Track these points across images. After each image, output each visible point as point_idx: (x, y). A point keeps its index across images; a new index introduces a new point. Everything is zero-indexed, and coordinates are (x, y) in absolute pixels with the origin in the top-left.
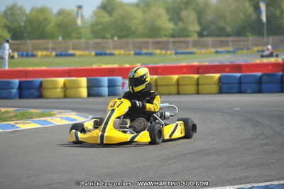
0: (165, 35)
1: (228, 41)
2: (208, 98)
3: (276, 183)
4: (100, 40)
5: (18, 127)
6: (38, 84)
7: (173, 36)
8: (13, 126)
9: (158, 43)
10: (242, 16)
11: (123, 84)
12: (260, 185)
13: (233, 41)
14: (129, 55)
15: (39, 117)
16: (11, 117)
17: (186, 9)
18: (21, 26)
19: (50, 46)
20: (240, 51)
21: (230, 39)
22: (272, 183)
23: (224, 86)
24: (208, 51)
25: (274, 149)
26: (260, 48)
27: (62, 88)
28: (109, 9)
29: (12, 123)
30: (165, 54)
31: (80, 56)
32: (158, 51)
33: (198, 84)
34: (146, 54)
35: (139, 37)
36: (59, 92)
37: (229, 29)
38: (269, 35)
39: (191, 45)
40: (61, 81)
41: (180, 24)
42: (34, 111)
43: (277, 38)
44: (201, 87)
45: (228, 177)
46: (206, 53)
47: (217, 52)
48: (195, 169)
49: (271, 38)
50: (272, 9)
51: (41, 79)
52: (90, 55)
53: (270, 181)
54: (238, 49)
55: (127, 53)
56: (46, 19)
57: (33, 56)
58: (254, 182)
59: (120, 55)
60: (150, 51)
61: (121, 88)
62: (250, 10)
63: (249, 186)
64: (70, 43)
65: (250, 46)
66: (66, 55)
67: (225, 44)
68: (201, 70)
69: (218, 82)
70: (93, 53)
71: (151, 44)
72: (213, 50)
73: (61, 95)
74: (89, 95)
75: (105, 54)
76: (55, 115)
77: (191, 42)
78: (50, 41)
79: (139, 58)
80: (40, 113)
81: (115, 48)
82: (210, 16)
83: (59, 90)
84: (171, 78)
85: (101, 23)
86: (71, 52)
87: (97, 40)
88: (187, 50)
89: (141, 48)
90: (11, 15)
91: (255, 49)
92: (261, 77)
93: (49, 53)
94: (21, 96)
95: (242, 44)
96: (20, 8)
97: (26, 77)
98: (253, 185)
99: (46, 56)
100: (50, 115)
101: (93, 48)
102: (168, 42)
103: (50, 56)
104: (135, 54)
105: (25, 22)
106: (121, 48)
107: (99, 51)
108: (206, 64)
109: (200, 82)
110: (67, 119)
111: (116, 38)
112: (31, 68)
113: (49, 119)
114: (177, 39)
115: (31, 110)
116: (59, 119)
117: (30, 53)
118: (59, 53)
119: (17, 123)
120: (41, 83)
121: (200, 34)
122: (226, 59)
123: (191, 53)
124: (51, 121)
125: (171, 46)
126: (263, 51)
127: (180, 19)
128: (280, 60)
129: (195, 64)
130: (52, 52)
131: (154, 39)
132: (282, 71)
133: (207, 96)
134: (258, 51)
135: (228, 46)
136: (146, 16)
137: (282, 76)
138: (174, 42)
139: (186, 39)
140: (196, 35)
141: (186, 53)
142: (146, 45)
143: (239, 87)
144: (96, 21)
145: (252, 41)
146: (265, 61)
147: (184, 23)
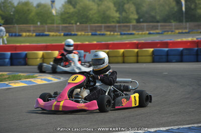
0: (113, 22)
1: (158, 26)
2: (144, 65)
3: (196, 125)
4: (67, 25)
5: (10, 86)
6: (24, 55)
7: (119, 22)
8: (7, 85)
9: (108, 27)
10: (167, 8)
11: (85, 56)
13: (161, 26)
14: (88, 35)
15: (26, 79)
16: (5, 79)
17: (128, 3)
18: (11, 15)
19: (32, 29)
20: (166, 33)
21: (159, 24)
22: (193, 125)
23: (156, 57)
24: (144, 33)
26: (180, 31)
27: (41, 58)
28: (73, 3)
29: (7, 83)
30: (113, 35)
31: (53, 36)
32: (108, 33)
33: (138, 56)
34: (100, 35)
35: (94, 23)
36: (39, 61)
37: (158, 18)
38: (187, 21)
39: (131, 28)
40: (41, 53)
41: (124, 14)
42: (22, 74)
43: (192, 24)
44: (139, 58)
45: (161, 121)
46: (142, 34)
47: (150, 34)
48: (137, 115)
49: (188, 24)
50: (188, 3)
51: (26, 52)
52: (60, 35)
54: (165, 32)
55: (86, 34)
56: (28, 10)
57: (20, 36)
58: (180, 125)
59: (81, 35)
60: (102, 33)
61: (83, 58)
62: (174, 4)
63: (176, 127)
64: (46, 27)
65: (173, 30)
66: (43, 35)
67: (156, 28)
68: (139, 46)
69: (151, 55)
70: (62, 34)
71: (103, 28)
72: (147, 32)
75: (71, 35)
76: (36, 77)
77: (131, 26)
78: (32, 25)
79: (95, 37)
80: (26, 76)
81: (78, 31)
82: (145, 8)
83: (39, 59)
84: (119, 52)
85: (68, 13)
86: (47, 33)
87: (65, 25)
88: (129, 32)
89: (96, 31)
90: (4, 7)
91: (177, 31)
92: (182, 50)
93: (31, 34)
94: (12, 64)
95: (167, 27)
96: (10, 2)
97: (16, 51)
98: (180, 127)
99: (29, 36)
100: (33, 77)
101: (62, 30)
102: (115, 27)
103: (32, 36)
104: (92, 35)
105: (14, 12)
106: (82, 30)
107: (66, 33)
108: (143, 41)
109: (139, 54)
110: (45, 80)
111: (78, 24)
112: (18, 45)
113: (32, 80)
114: (122, 24)
115: (20, 74)
116: (39, 80)
117: (17, 34)
118: (38, 34)
119: (9, 83)
120: (26, 54)
121: (138, 21)
122: (157, 38)
123: (131, 34)
124: (34, 81)
125: (117, 29)
126: (182, 33)
127: (124, 10)
128: (195, 39)
129: (135, 41)
130: (33, 33)
131: (105, 25)
132: (198, 47)
133: (144, 64)
134: (179, 33)
135: (157, 29)
136: (100, 8)
137: (197, 50)
138: (119, 26)
139: (128, 24)
140: (135, 21)
141: (128, 34)
142: (100, 28)
143: (167, 58)
144: (64, 11)
145: (175, 26)
146: (184, 40)
147: (126, 13)
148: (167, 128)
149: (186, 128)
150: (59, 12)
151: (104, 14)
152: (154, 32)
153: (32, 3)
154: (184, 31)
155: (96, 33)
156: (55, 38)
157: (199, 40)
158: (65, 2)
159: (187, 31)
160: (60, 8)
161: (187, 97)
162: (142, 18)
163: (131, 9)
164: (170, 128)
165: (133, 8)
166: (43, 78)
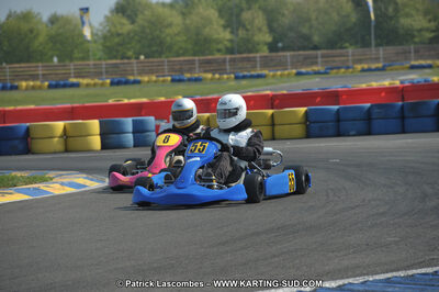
0: (219, 51)
2: (289, 145)
3: (402, 274)
4: (118, 61)
6: (23, 131)
7: (230, 51)
9: (209, 62)
10: (335, 16)
11: (157, 128)
12: (377, 277)
13: (323, 56)
14: (164, 81)
15: (26, 184)
17: (249, 9)
19: (40, 72)
20: (334, 72)
21: (319, 52)
22: (395, 274)
23: (313, 125)
24: (286, 72)
25: (396, 220)
26: (366, 66)
27: (61, 137)
28: (129, 12)
30: (219, 79)
31: (87, 85)
32: (209, 76)
33: (273, 125)
35: (178, 56)
36: (56, 143)
37: (316, 39)
38: (378, 45)
39: (258, 64)
40: (60, 125)
41: (241, 33)
42: (19, 174)
43: (391, 49)
44: (277, 128)
45: (327, 268)
46: (281, 75)
47: (299, 74)
48: (274, 256)
49: (381, 49)
51: (28, 124)
53: (392, 271)
54: (332, 69)
55: (161, 79)
56: (31, 31)
57: (15, 88)
58: (368, 274)
59: (148, 82)
60: (196, 76)
61: (154, 134)
62: (348, 7)
63: (360, 280)
64: (72, 66)
65: (350, 64)
66: (65, 86)
67: (312, 61)
68: (277, 101)
69: (303, 120)
70: (108, 81)
71: (197, 65)
72: (294, 71)
73: (60, 147)
74: (104, 146)
75: (127, 83)
76: (51, 179)
77: (258, 60)
78: (40, 64)
79: (181, 86)
80: (28, 178)
81: (141, 73)
82: (286, 20)
83: (56, 139)
85: (119, 35)
86: (73, 80)
87: (114, 61)
88: (253, 73)
89: (181, 71)
91: (359, 67)
92: (370, 109)
93: (38, 83)
95: (337, 59)
97: (4, 123)
98: (366, 278)
99: (33, 88)
100: (44, 180)
101: (107, 73)
102: (224, 61)
103: (40, 88)
104: (173, 80)
106: (151, 72)
107: (117, 78)
108: (285, 92)
109: (277, 121)
110: (71, 185)
111: (142, 57)
112: (12, 108)
113: (42, 186)
114: (238, 56)
115: (14, 174)
116: (58, 186)
117: (9, 85)
118: (54, 83)
120: (28, 129)
121: (273, 47)
122: (314, 84)
123: (259, 76)
124: (45, 189)
125: (228, 66)
126: (369, 70)
127: (241, 24)
128: (397, 83)
129: (268, 92)
130: (42, 82)
131: (202, 58)
132: (403, 100)
133: (288, 142)
134: (363, 70)
135: (316, 63)
136: (188, 22)
137: (402, 106)
138: (233, 61)
139: (252, 55)
140: (265, 48)
141: (252, 77)
142: (190, 66)
143: (337, 127)
144: (109, 31)
145: (353, 55)
146: (375, 85)
147: (247, 30)
148: (340, 282)
149: (380, 281)
150: (100, 33)
151: (197, 34)
152: (309, 70)
153: (39, 14)
154: (373, 66)
155: (182, 77)
156: (91, 91)
157: (407, 84)
158: (112, 12)
159: (380, 65)
160: (101, 24)
161: (381, 210)
162: (281, 40)
163: (257, 21)
164: (346, 281)
165: (260, 20)
166: (65, 181)
